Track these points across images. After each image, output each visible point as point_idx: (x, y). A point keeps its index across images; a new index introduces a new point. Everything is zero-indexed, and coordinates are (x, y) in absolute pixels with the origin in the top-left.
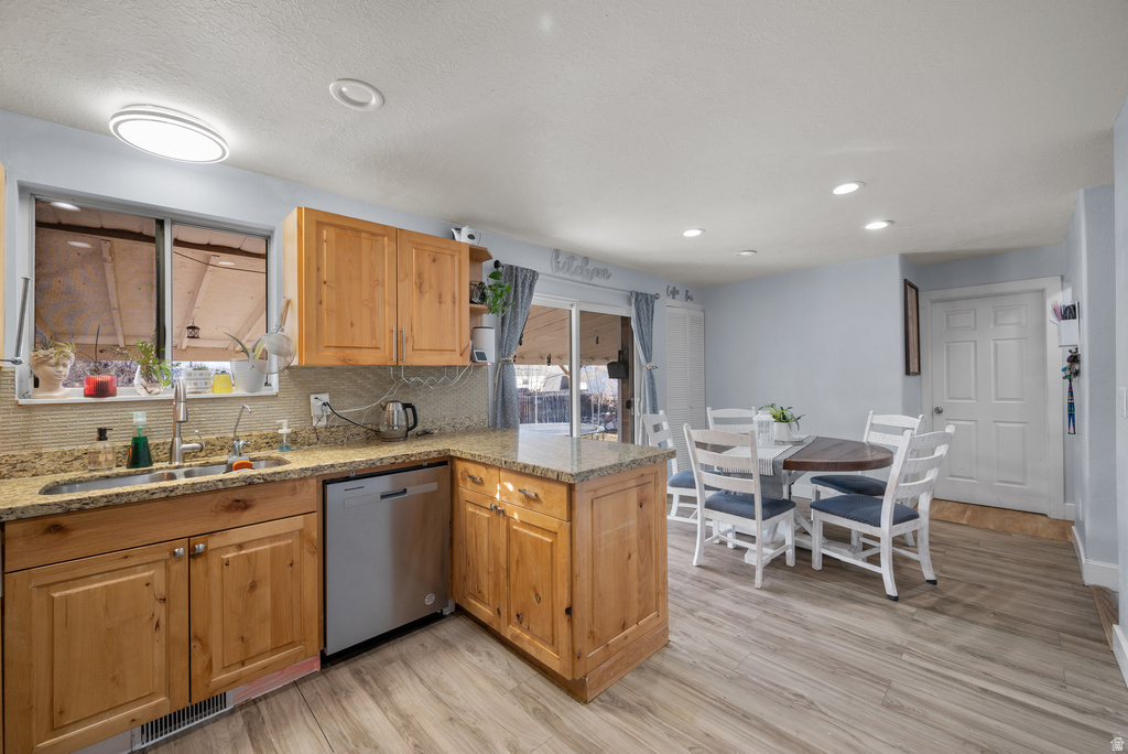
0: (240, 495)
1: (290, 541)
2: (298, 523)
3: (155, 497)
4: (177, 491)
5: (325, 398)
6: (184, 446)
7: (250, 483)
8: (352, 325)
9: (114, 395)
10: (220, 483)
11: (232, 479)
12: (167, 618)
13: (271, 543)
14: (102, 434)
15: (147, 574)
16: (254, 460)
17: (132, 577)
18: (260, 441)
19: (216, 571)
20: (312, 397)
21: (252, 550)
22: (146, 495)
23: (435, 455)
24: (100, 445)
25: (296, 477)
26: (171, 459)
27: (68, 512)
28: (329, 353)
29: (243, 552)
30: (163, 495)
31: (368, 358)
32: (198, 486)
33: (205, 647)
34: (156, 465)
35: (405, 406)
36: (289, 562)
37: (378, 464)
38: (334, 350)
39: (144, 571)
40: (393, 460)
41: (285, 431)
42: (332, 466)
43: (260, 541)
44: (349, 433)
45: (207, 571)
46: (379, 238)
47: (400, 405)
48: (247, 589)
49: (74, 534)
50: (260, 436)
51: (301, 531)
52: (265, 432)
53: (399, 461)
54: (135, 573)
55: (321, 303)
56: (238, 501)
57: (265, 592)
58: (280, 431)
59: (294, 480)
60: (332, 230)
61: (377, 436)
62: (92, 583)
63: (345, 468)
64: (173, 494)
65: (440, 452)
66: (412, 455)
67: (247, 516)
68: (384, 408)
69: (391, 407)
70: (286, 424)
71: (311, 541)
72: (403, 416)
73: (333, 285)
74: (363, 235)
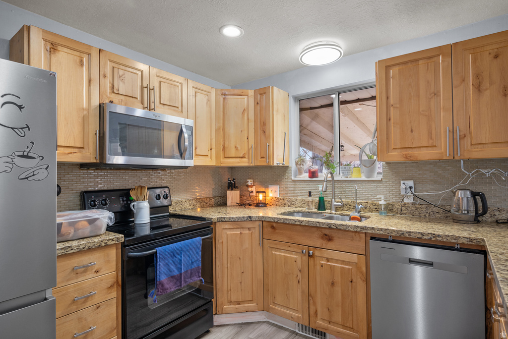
0: (327, 232)
1: (350, 267)
2: (354, 258)
3: (297, 223)
4: (303, 223)
5: (411, 183)
7: (330, 227)
8: (412, 131)
9: (317, 177)
10: (318, 224)
12: (302, 278)
13: (341, 264)
14: (310, 194)
15: (295, 257)
16: (363, 217)
17: (291, 256)
18: (371, 206)
19: (318, 267)
20: (402, 182)
21: (333, 264)
22: (294, 222)
23: (465, 241)
24: (310, 199)
25: (352, 230)
26: (331, 209)
28: (395, 153)
29: (329, 263)
30: (299, 223)
32: (310, 223)
33: (315, 303)
35: (474, 195)
36: (350, 280)
37: (407, 235)
38: (399, 150)
39: (295, 255)
40: (421, 236)
41: (382, 202)
42: (373, 228)
43: (337, 261)
45: (315, 265)
46: (435, 59)
47: (468, 193)
48: (330, 284)
49: (277, 231)
50: (372, 204)
51: (356, 263)
52: (375, 202)
53: (425, 237)
54: (292, 254)
55: (390, 120)
56: (326, 235)
57: (338, 289)
58: (380, 203)
59: (351, 231)
60: (397, 69)
62: (281, 252)
63: (381, 232)
64: (301, 224)
65: (471, 240)
66: (439, 236)
67: (331, 245)
68: (454, 193)
69: (460, 194)
70: (382, 198)
71: (361, 272)
72: (472, 203)
73: (398, 106)
74: (421, 62)
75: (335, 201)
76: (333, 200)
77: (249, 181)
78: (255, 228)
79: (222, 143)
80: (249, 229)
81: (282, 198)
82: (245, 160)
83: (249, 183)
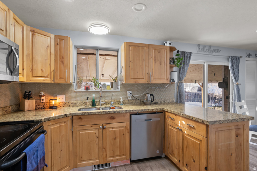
0: (113, 115)
1: (123, 129)
2: (125, 124)
3: (97, 114)
4: (100, 113)
5: (131, 92)
6: (102, 102)
7: (114, 113)
8: (137, 72)
9: (89, 90)
10: (109, 112)
11: (111, 111)
12: (99, 142)
13: (119, 128)
14: (87, 99)
15: (95, 131)
16: (115, 107)
17: (93, 131)
18: (116, 102)
19: (108, 133)
20: (128, 92)
21: (115, 129)
22: (95, 113)
23: (159, 110)
24: (87, 101)
25: (124, 112)
26: (99, 105)
27: (82, 115)
28: (132, 80)
29: (113, 130)
30: (98, 113)
31: (141, 81)
32: (104, 112)
33: (106, 151)
34: (97, 106)
35: (151, 95)
36: (123, 134)
37: (144, 111)
38: (133, 79)
39: (95, 130)
40: (148, 110)
41: (122, 100)
42: (133, 110)
43: (117, 127)
44: (136, 102)
45: (106, 133)
46: (144, 47)
47: (149, 95)
48: (114, 139)
49: (83, 120)
50: (116, 101)
51: (125, 126)
52: (117, 100)
53: (149, 111)
54: (93, 130)
55: (130, 67)
56: (112, 117)
57: (118, 140)
58: (121, 100)
59: (124, 113)
60: (132, 47)
61: (143, 103)
62: (86, 131)
63: (136, 111)
64: (100, 114)
65: (161, 109)
66: (153, 109)
67: (114, 121)
68: (145, 95)
69: (147, 95)
70: (122, 98)
71: (128, 129)
72: (150, 98)
73: (133, 62)
74: (140, 47)
75: (101, 101)
76: (100, 101)
77: (43, 93)
78: (68, 121)
79: (31, 66)
80: (65, 122)
81: (67, 102)
82: (48, 79)
83: (43, 94)
